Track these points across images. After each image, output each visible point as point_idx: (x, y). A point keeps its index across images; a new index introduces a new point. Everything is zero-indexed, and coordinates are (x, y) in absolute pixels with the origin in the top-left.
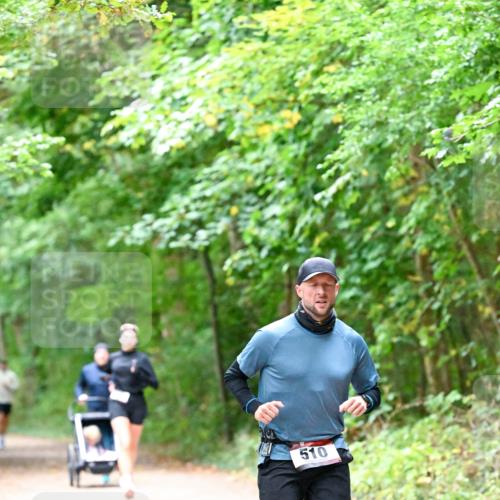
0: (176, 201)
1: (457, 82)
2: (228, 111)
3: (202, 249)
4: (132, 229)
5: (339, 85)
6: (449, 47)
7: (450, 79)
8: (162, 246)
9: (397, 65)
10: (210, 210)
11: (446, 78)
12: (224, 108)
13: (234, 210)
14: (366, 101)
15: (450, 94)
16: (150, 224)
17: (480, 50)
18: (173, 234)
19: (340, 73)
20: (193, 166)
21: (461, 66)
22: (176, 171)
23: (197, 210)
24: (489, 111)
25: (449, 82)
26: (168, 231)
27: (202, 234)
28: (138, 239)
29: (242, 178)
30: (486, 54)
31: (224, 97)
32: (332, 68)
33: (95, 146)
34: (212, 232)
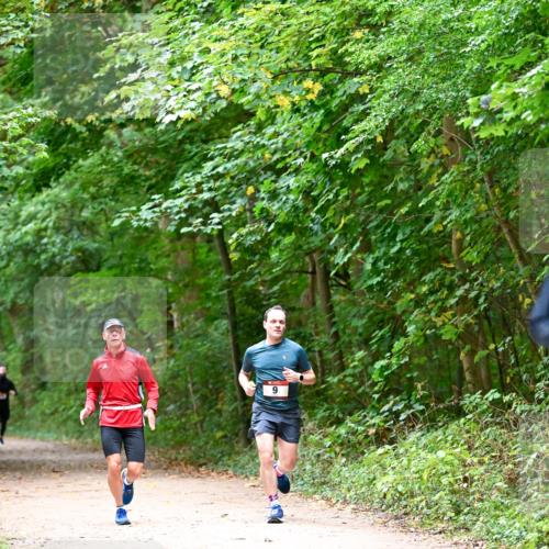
0: (187, 179)
1: (496, 49)
2: (243, 80)
3: (215, 233)
4: (139, 210)
5: (365, 54)
6: (487, 12)
7: (489, 46)
8: (172, 228)
9: (430, 32)
10: (224, 189)
11: (483, 46)
12: (240, 77)
13: (251, 190)
14: (397, 68)
15: (488, 62)
16: (159, 205)
17: (521, 14)
18: (183, 215)
19: (368, 41)
20: (205, 142)
21: (500, 33)
22: (188, 147)
23: (210, 190)
24: (531, 77)
25: (487, 49)
26: (178, 213)
27: (216, 217)
28: (146, 221)
29: (259, 153)
30: (528, 19)
31: (239, 66)
32: (358, 34)
33: (97, 119)
34: (227, 214)
